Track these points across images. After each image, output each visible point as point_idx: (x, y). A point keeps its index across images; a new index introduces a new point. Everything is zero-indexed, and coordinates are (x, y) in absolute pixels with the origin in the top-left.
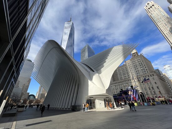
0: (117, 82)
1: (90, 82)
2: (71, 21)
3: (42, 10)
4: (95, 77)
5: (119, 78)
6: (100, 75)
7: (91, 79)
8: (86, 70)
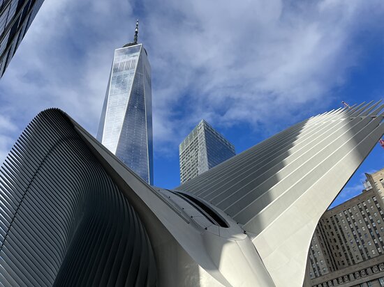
0: (348, 270)
1: (205, 277)
2: (136, 43)
3: (22, 10)
4: (232, 253)
5: (356, 253)
6: (254, 240)
7: (213, 264)
8: (190, 220)
